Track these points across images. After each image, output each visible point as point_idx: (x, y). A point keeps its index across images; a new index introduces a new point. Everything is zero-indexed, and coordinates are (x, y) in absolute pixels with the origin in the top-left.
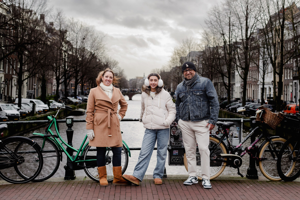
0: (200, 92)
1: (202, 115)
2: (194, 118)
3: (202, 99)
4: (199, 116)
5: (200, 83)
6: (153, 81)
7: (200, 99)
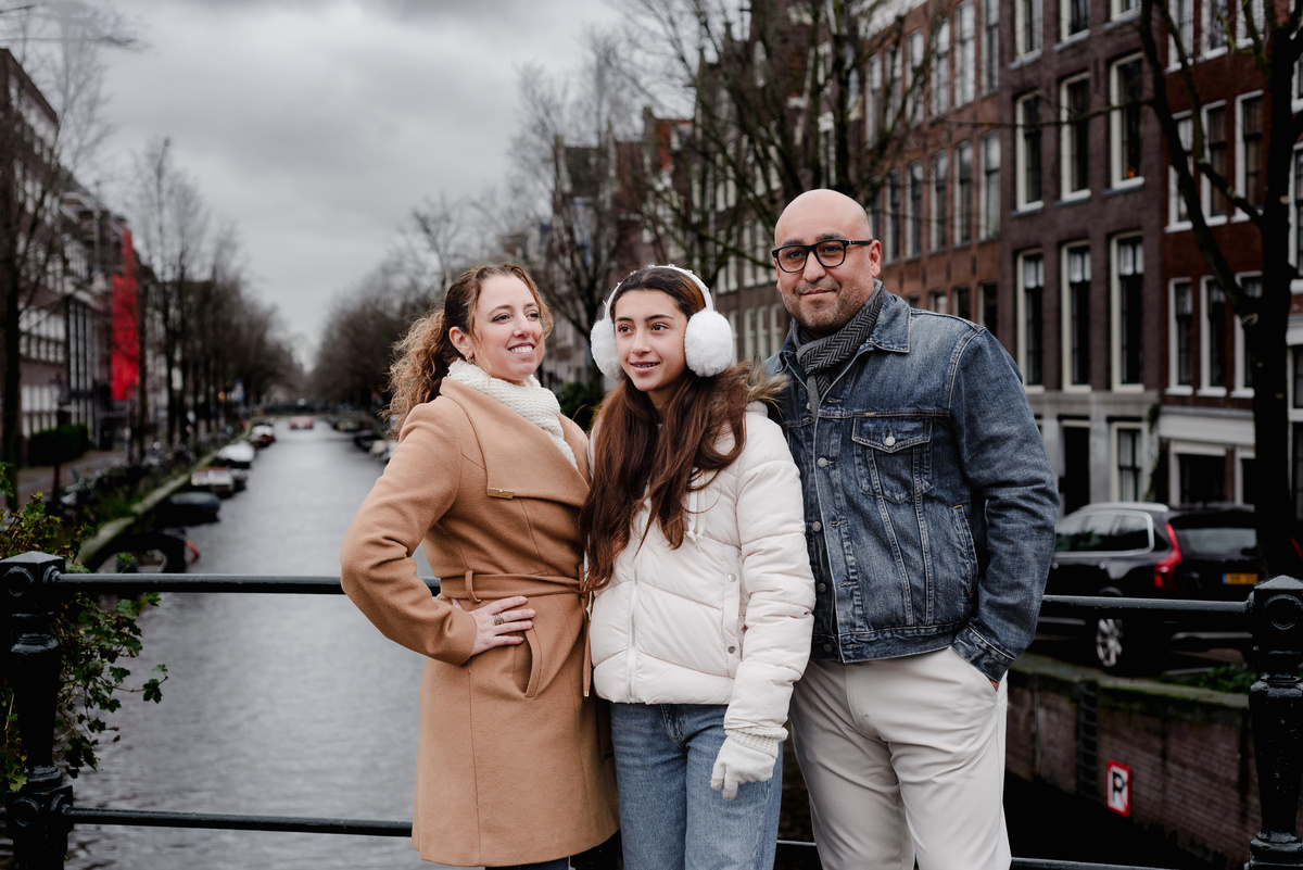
0: (909, 426)
1: (930, 605)
2: (868, 633)
3: (921, 484)
4: (910, 618)
5: (908, 361)
6: (640, 330)
7: (907, 486)
